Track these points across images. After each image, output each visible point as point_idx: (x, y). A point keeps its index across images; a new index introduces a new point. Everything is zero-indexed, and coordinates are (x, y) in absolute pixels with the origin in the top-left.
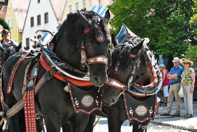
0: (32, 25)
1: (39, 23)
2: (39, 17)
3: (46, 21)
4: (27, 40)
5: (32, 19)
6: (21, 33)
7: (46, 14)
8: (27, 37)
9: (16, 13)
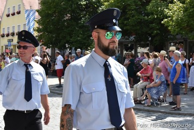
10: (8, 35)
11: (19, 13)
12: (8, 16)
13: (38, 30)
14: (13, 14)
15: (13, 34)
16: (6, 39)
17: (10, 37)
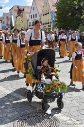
1: (34, 17)
2: (34, 15)
3: (36, 17)
6: (28, 21)
7: (36, 14)
9: (27, 14)
10: (44, 24)
11: (48, 13)
12: (44, 15)
13: (56, 21)
14: (46, 14)
15: (46, 24)
16: (43, 26)
17: (45, 25)
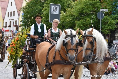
0: (8, 16)
4: (6, 23)
5: (8, 13)
8: (6, 22)
